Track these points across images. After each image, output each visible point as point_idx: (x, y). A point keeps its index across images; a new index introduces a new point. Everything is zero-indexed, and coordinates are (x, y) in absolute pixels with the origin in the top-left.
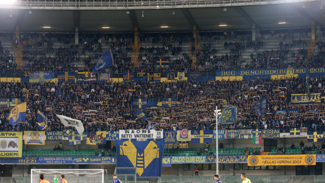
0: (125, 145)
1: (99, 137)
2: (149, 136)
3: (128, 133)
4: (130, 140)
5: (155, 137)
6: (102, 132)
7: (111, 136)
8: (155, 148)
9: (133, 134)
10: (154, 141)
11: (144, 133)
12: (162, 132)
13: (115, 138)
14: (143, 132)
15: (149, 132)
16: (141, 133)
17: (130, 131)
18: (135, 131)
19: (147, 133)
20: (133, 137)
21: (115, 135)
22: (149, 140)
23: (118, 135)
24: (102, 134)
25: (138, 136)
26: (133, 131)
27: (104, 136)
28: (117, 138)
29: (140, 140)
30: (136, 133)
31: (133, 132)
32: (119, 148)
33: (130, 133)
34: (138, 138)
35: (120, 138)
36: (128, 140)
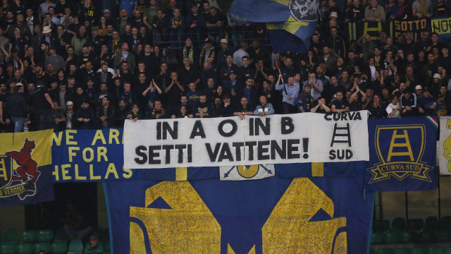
0: (159, 204)
1: (15, 166)
2: (287, 149)
3: (169, 140)
4: (182, 176)
5: (318, 154)
6: (28, 135)
7: (78, 158)
8: (321, 216)
9: (198, 143)
10: (316, 180)
11: (262, 137)
12: (360, 128)
13: (100, 167)
14: (254, 127)
15: (287, 126)
16: (243, 135)
17: (186, 124)
18: (211, 124)
19: (276, 135)
20: (201, 160)
21: (102, 152)
22: (285, 176)
23: (116, 153)
24: (30, 145)
25: (225, 153)
26: (198, 125)
27: (41, 157)
28: (112, 168)
29: (235, 176)
30: (213, 137)
31: (198, 131)
32: (124, 221)
33: (184, 137)
34: (225, 165)
35: (130, 164)
36: (169, 175)
